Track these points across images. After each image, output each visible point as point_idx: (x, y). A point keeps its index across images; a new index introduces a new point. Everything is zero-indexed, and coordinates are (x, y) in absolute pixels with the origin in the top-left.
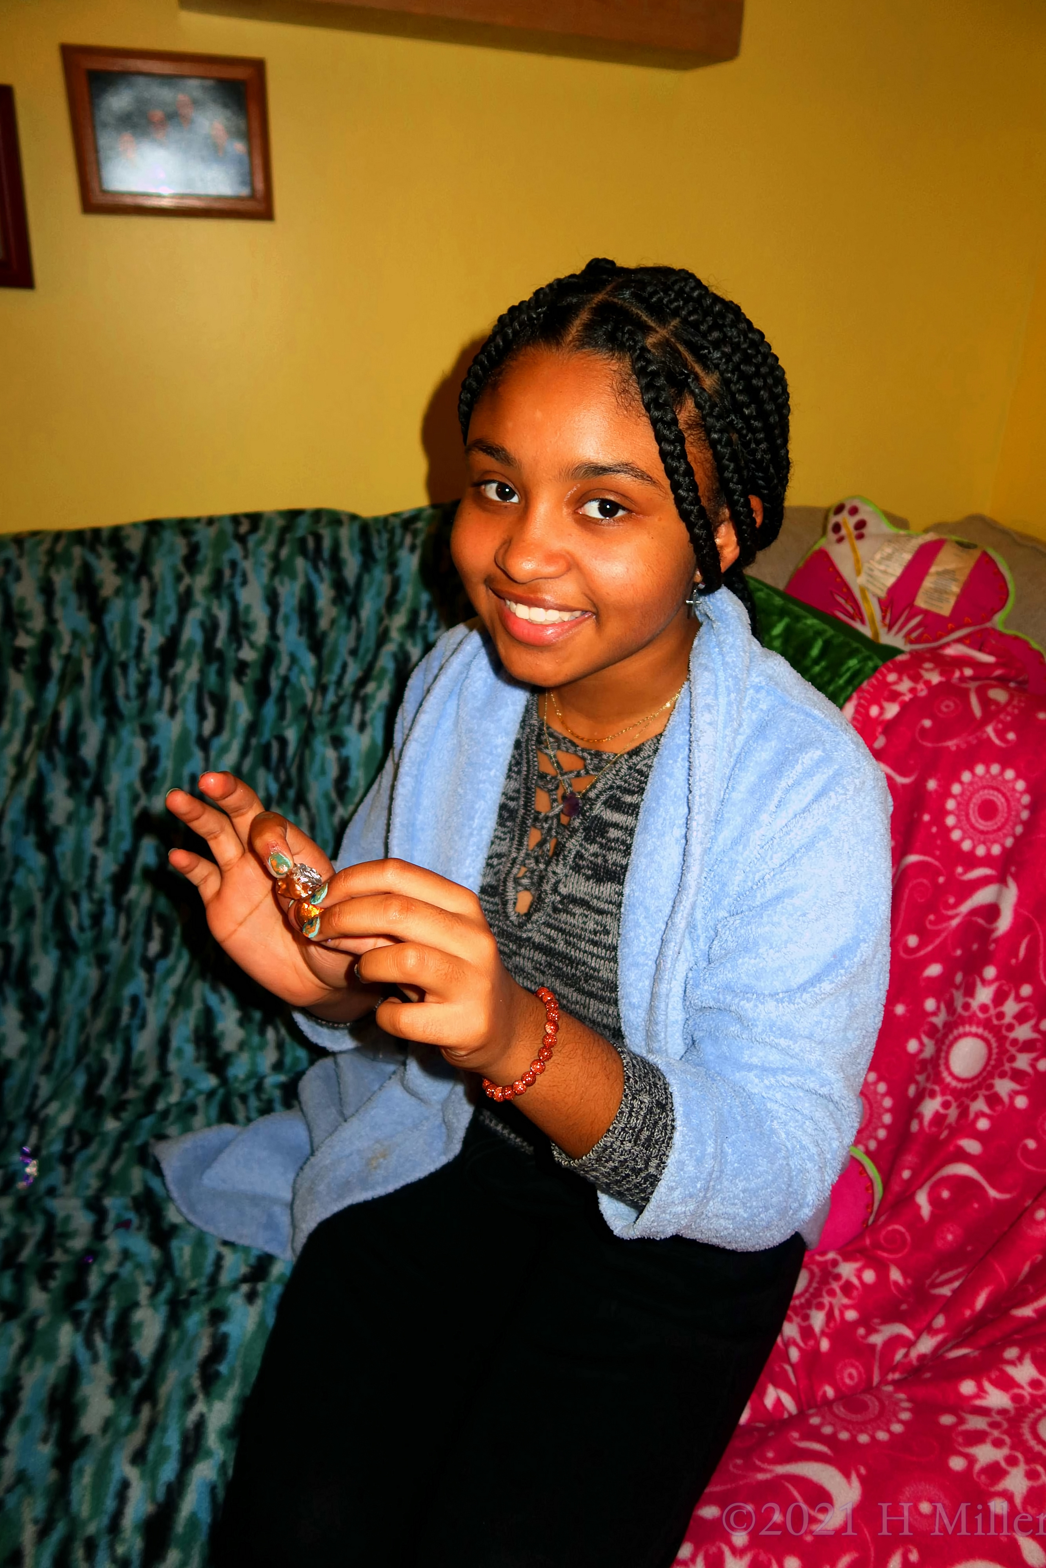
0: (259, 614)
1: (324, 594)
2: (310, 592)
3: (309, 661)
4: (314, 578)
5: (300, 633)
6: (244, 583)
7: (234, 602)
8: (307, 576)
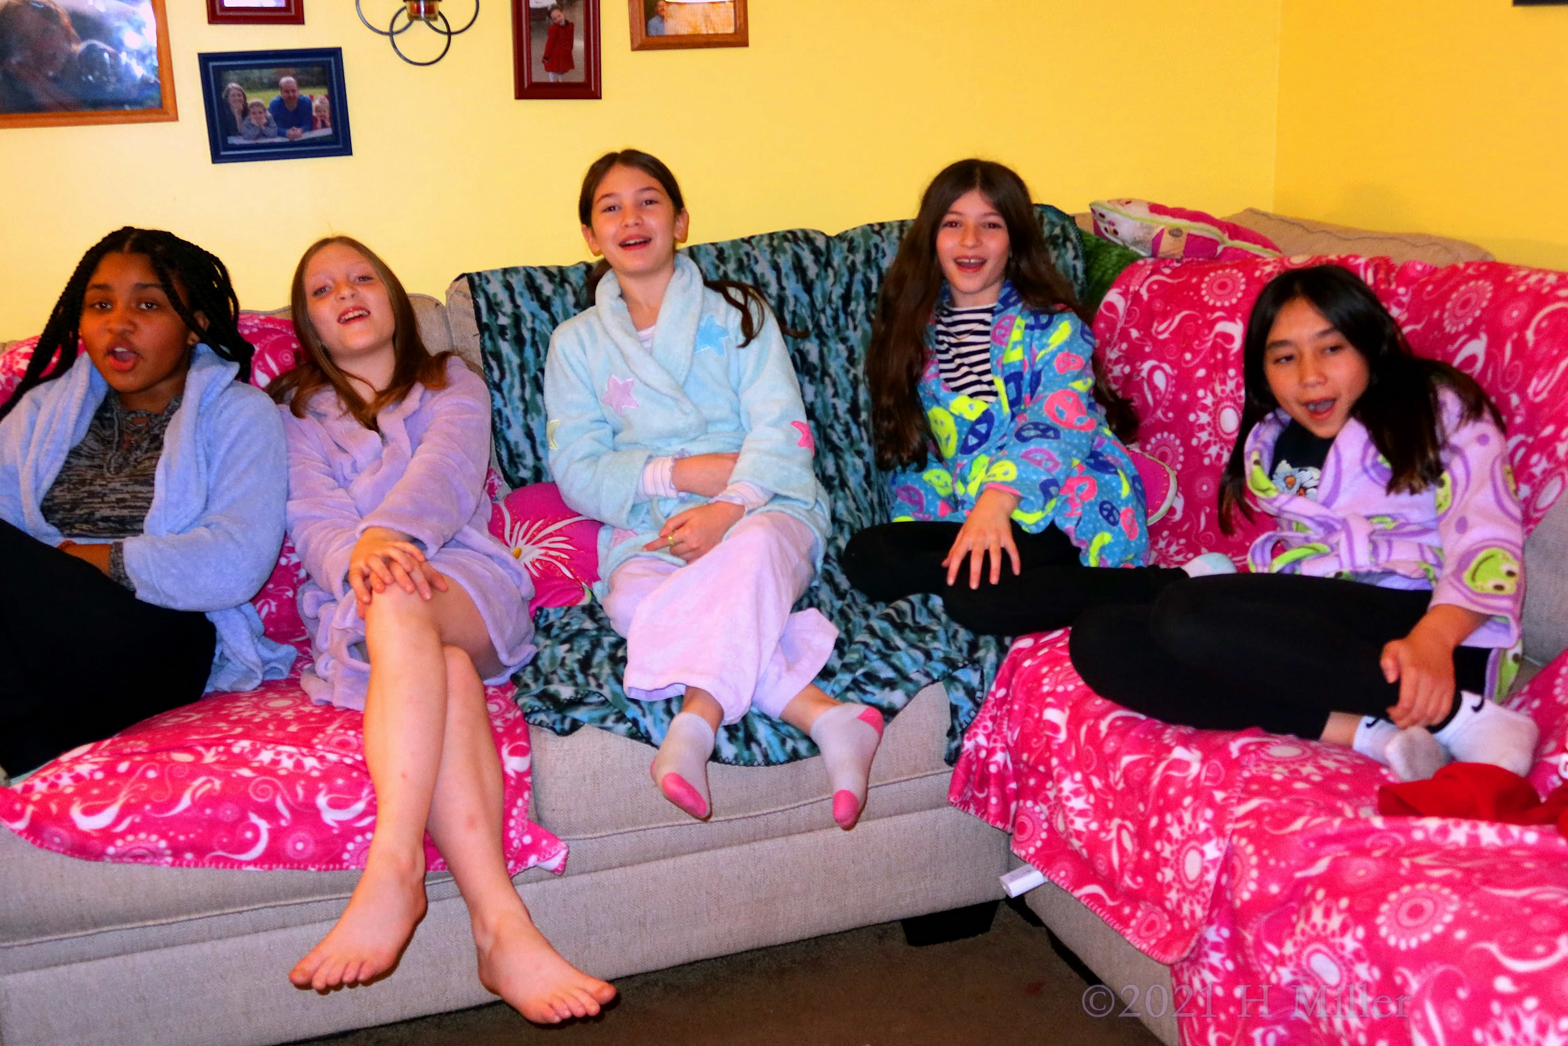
0: (770, 277)
1: (808, 259)
2: (797, 258)
3: (805, 298)
4: (797, 249)
5: (797, 282)
6: (757, 262)
7: (753, 273)
8: (792, 249)
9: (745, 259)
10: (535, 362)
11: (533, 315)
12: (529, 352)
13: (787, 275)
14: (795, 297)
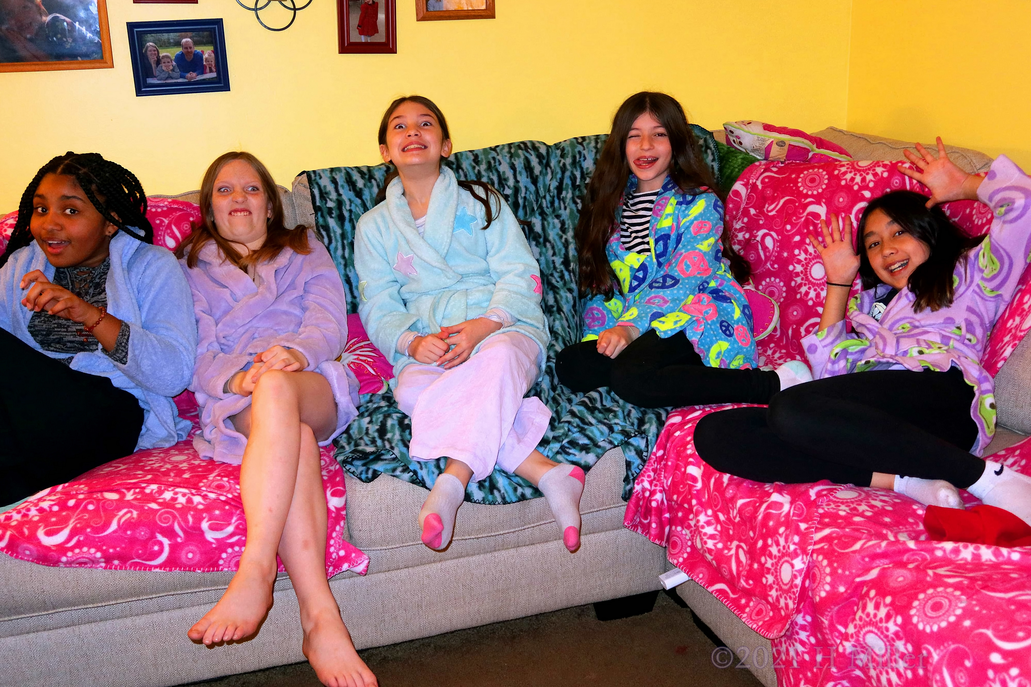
0: (509, 174)
1: (534, 161)
2: (527, 161)
3: (532, 188)
4: (527, 155)
5: (527, 177)
6: (500, 164)
7: (498, 172)
8: (524, 155)
9: (492, 162)
11: (350, 201)
12: (347, 226)
13: (520, 172)
14: (526, 187)
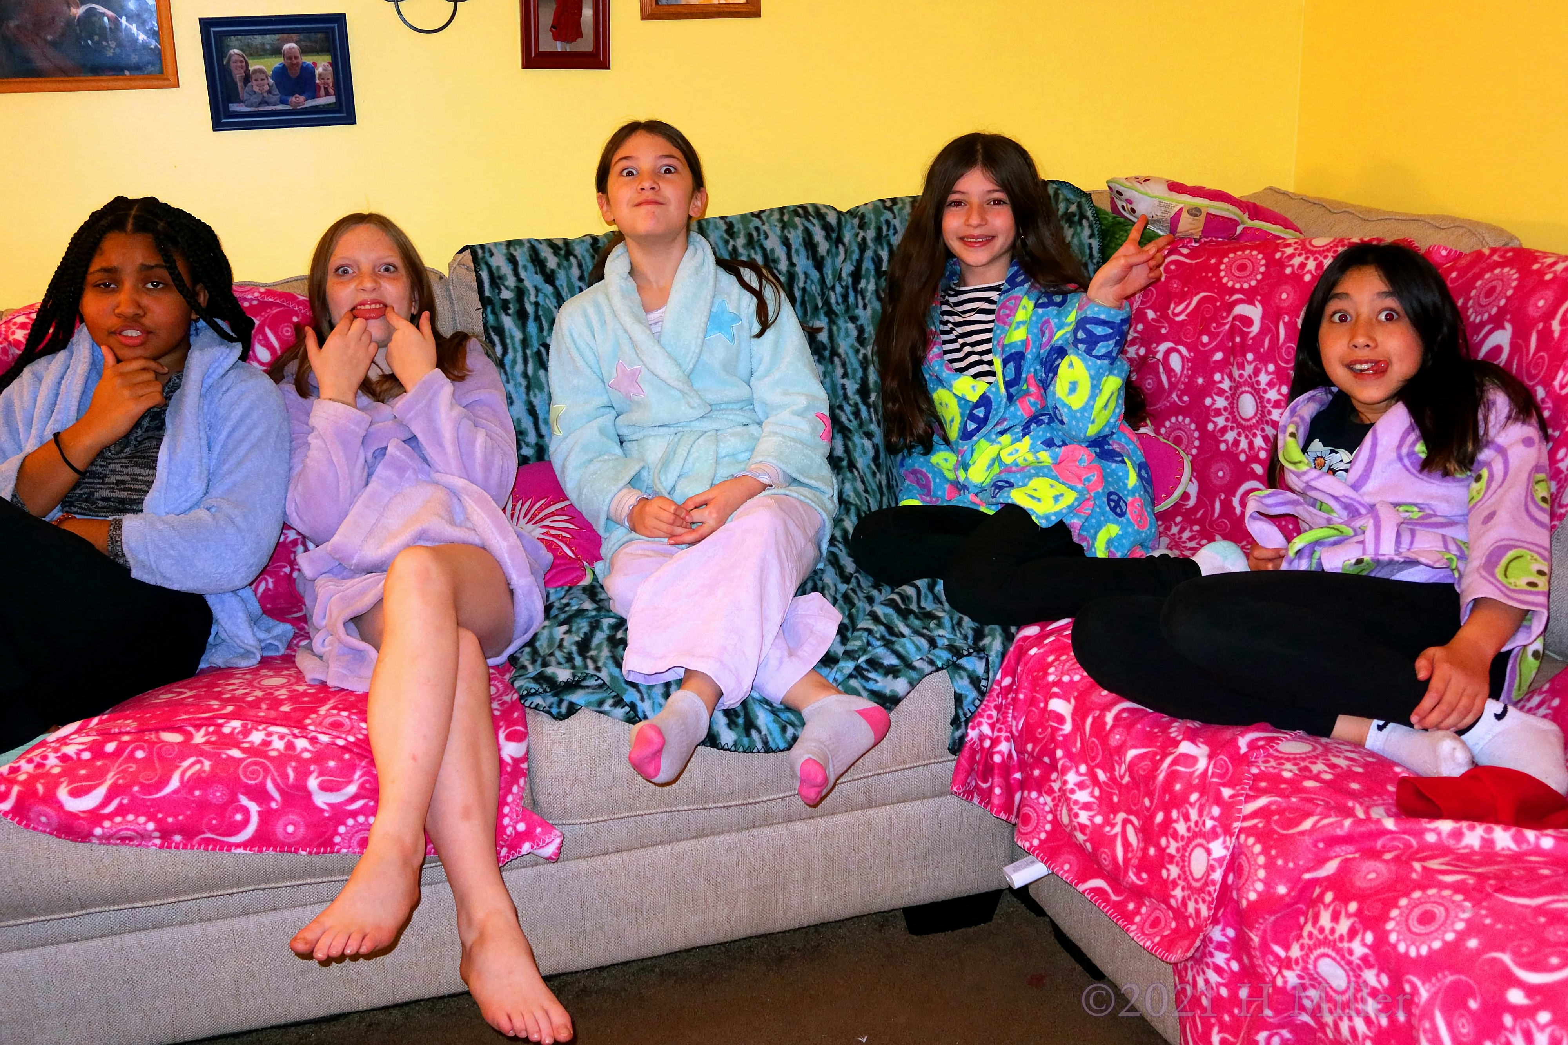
0: (780, 252)
1: (819, 235)
2: (808, 233)
3: (815, 275)
4: (808, 225)
5: (808, 259)
6: (767, 237)
7: (764, 249)
8: (803, 224)
9: (755, 234)
10: (538, 336)
11: (537, 290)
12: (532, 327)
13: (797, 251)
14: (805, 273)
